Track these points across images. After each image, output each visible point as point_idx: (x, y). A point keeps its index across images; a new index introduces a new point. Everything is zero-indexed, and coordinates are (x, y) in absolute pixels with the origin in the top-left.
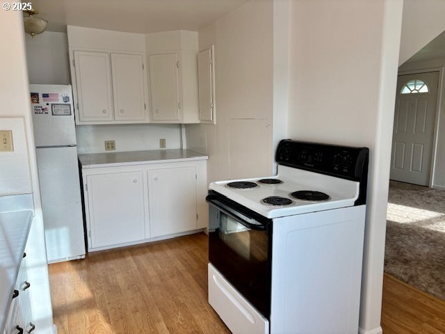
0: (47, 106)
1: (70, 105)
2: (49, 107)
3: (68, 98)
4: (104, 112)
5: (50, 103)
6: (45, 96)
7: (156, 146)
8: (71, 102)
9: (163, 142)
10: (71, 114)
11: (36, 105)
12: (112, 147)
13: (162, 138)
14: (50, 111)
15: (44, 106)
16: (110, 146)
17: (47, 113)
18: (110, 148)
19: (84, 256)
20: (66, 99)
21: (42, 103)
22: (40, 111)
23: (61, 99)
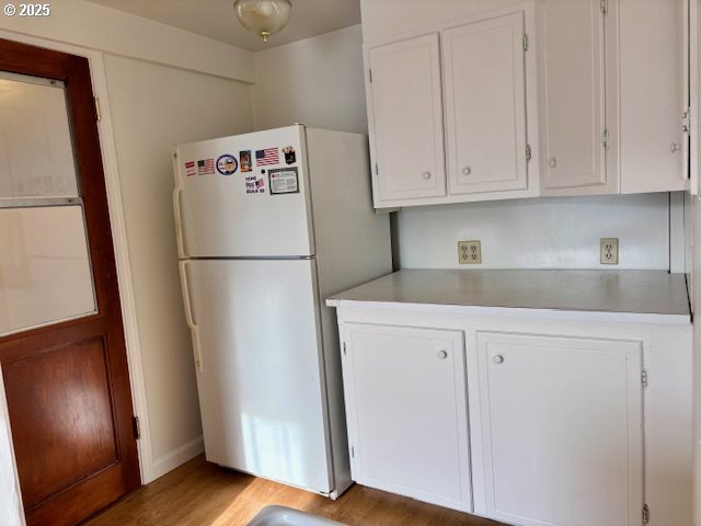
0: (262, 176)
1: (295, 169)
2: (265, 177)
3: (293, 154)
4: (426, 175)
5: (267, 168)
6: (260, 154)
8: (299, 163)
9: (610, 246)
10: (298, 191)
11: (249, 174)
12: (474, 257)
13: (608, 234)
14: (266, 187)
15: (259, 176)
16: (469, 252)
17: (262, 191)
18: (470, 258)
19: (334, 496)
20: (290, 157)
21: (256, 171)
22: (254, 186)
23: (282, 158)
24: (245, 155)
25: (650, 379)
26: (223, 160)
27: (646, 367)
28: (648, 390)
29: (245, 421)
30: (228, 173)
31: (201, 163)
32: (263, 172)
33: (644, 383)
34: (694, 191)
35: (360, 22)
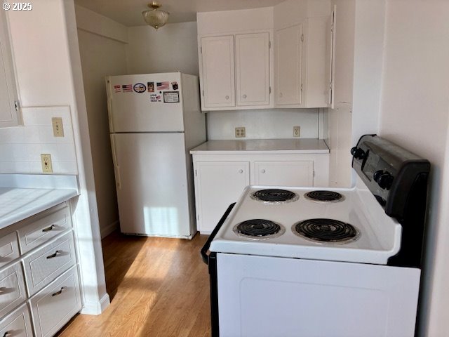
0: (160, 95)
1: (178, 92)
2: (161, 95)
3: (177, 85)
4: (227, 97)
5: (162, 91)
6: (159, 84)
7: (289, 134)
8: (179, 89)
9: (297, 130)
10: (179, 102)
11: (152, 93)
12: (242, 134)
13: (296, 125)
14: (162, 99)
15: (158, 94)
16: (240, 132)
17: (160, 101)
18: (240, 135)
19: (190, 238)
20: (175, 86)
21: (157, 92)
22: (155, 99)
23: (171, 86)
24: (150, 84)
25: (316, 173)
26: (138, 86)
27: (315, 170)
28: (315, 178)
29: (146, 210)
30: (140, 92)
31: (124, 87)
32: (160, 92)
33: (314, 175)
34: (333, 108)
35: (196, 20)
